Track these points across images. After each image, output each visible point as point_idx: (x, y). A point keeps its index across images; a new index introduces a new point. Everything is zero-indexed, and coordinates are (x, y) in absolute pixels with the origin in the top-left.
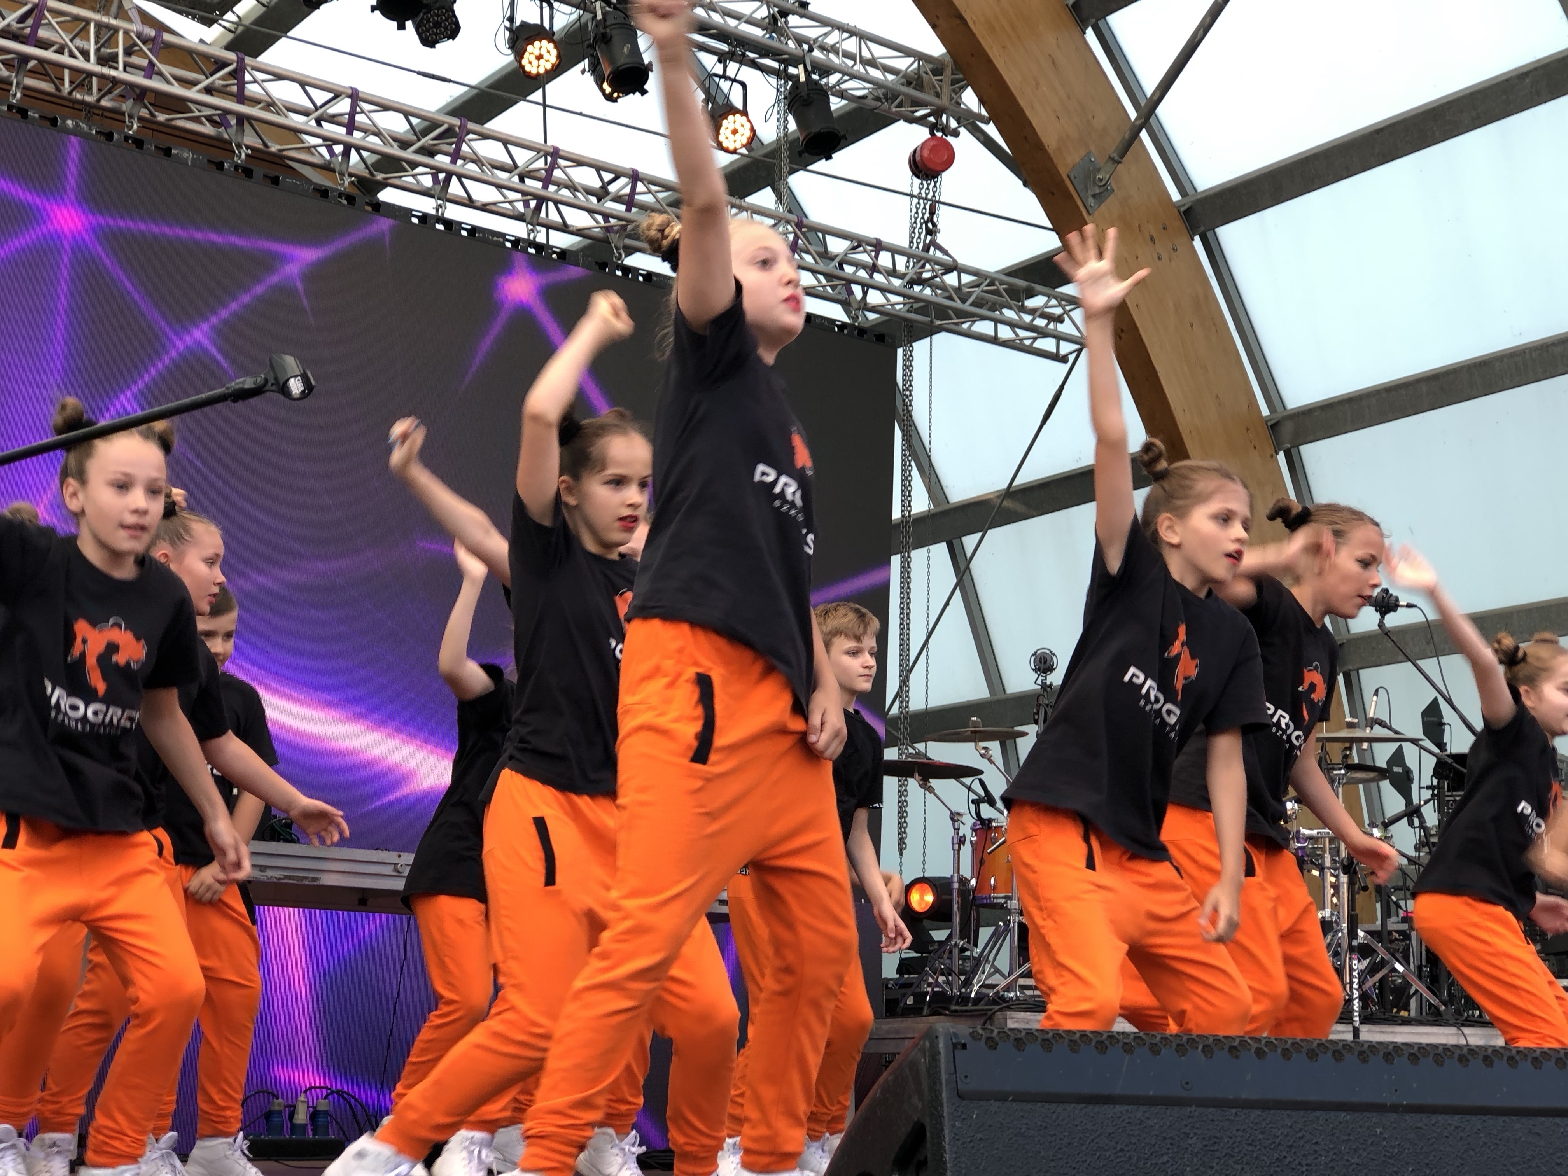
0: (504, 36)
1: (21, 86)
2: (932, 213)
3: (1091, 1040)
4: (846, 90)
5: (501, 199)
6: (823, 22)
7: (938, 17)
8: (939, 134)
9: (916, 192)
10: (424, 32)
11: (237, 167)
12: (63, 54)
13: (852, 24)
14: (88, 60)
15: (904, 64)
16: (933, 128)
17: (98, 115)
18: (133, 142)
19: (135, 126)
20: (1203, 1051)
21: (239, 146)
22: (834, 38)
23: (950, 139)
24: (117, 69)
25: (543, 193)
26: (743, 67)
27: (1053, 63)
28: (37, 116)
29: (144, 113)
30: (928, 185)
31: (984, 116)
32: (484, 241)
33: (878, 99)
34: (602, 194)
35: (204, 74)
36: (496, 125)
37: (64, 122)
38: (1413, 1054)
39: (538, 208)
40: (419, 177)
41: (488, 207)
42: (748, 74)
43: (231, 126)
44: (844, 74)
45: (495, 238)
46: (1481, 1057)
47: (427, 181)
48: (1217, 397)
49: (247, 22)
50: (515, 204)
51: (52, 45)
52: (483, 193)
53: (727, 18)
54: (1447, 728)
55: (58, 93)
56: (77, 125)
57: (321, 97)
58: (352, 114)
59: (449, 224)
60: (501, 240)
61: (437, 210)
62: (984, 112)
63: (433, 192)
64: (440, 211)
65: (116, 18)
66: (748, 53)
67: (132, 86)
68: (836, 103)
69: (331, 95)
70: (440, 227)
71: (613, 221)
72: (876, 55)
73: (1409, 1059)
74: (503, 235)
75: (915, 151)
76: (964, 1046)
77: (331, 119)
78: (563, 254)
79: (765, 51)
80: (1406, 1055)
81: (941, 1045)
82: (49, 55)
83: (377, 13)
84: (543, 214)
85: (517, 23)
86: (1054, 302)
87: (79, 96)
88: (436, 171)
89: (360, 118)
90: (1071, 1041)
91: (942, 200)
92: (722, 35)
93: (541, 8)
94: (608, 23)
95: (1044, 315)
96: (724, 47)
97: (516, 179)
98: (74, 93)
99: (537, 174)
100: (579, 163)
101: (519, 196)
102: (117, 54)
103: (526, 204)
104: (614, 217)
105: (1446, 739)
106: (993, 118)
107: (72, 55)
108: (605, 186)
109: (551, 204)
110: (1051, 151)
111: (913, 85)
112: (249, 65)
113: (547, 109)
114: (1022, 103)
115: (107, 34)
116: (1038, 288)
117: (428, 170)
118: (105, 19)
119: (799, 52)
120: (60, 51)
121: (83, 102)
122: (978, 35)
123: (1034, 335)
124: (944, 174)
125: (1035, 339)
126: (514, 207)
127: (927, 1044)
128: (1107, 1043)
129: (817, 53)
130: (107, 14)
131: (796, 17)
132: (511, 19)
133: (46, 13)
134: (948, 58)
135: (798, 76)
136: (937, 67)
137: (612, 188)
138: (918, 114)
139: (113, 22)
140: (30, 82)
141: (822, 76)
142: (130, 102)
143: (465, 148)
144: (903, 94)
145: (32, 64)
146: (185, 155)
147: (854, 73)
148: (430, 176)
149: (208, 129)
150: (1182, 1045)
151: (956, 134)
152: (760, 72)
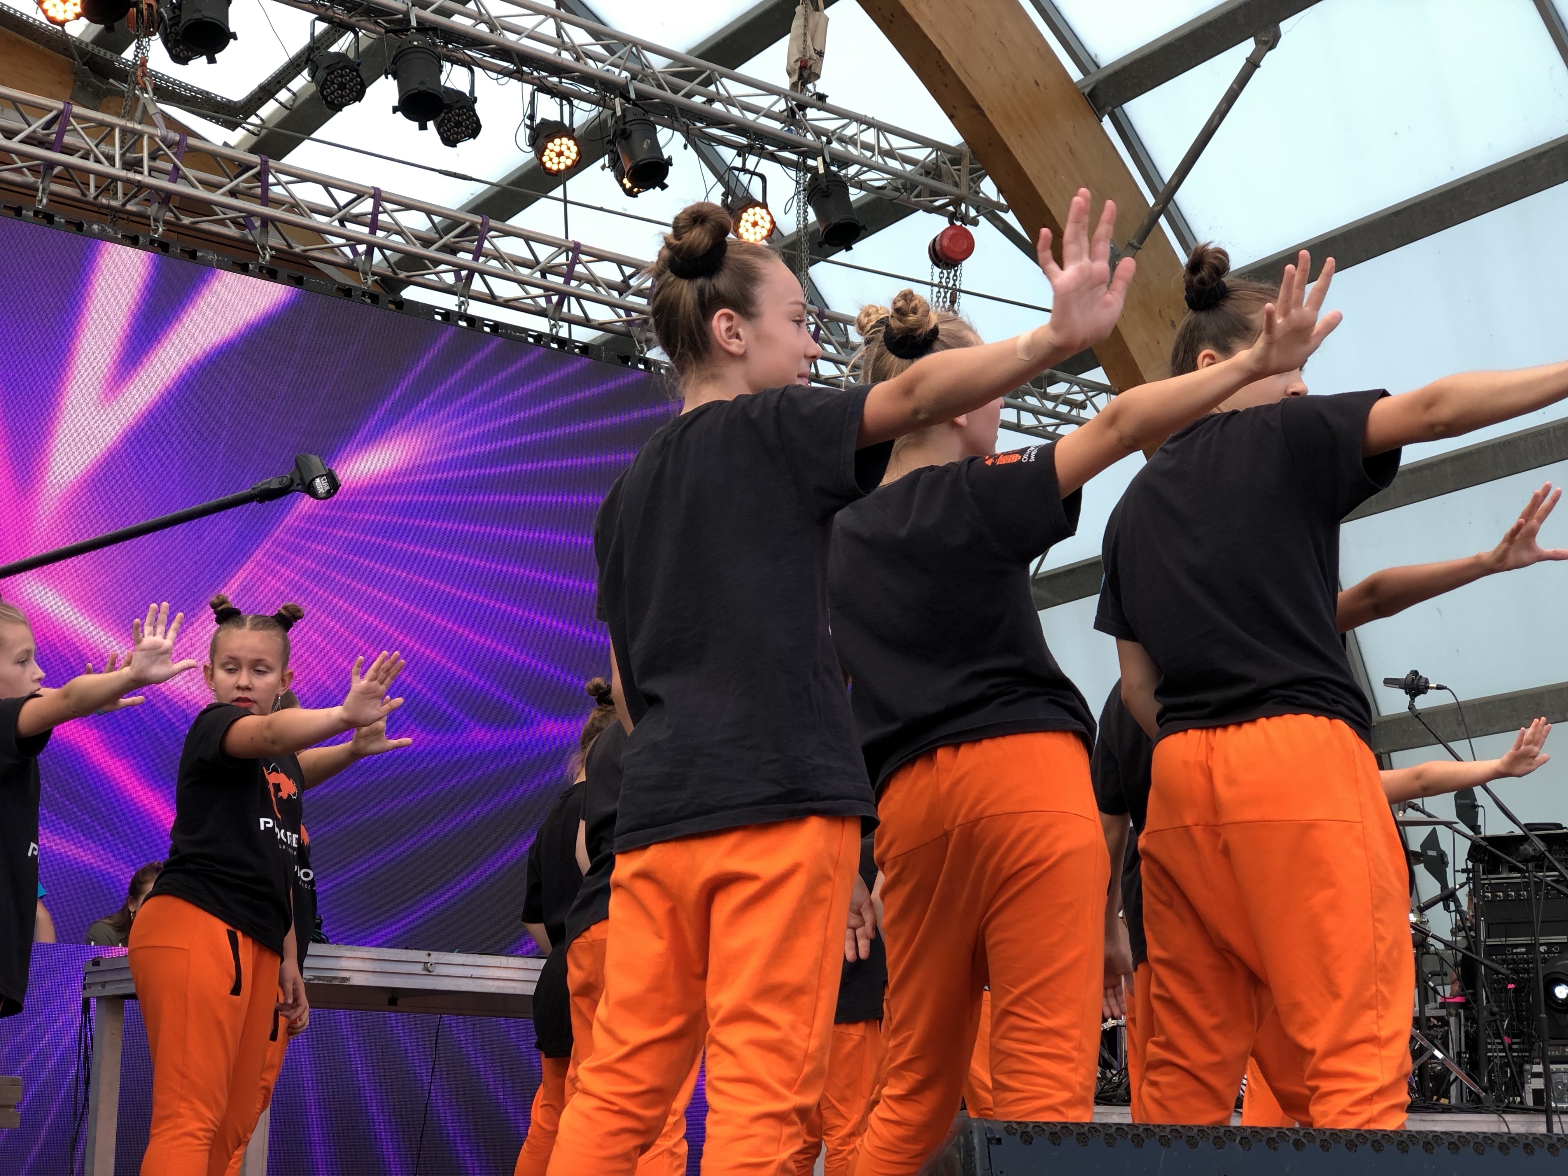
0: (524, 134)
1: (47, 192)
2: (953, 302)
3: (1127, 1133)
4: (865, 181)
5: (523, 294)
6: (841, 114)
7: (955, 108)
8: (958, 223)
9: (936, 281)
10: (445, 131)
11: (261, 268)
12: (88, 159)
13: (870, 115)
14: (113, 165)
15: (922, 154)
16: (952, 217)
17: (124, 219)
18: (159, 246)
19: (161, 230)
20: (1241, 1144)
21: (263, 248)
22: (852, 130)
23: (969, 228)
24: (142, 173)
25: (565, 288)
26: (762, 160)
27: (1071, 151)
28: (63, 221)
29: (169, 216)
30: (949, 273)
31: (1003, 205)
32: (507, 336)
33: (897, 189)
34: (623, 288)
35: (229, 177)
36: (517, 221)
37: (90, 226)
38: (1453, 1143)
39: (560, 303)
40: (442, 275)
41: (511, 303)
42: (767, 167)
43: (255, 228)
44: (863, 165)
45: (518, 334)
46: (1522, 1146)
47: (449, 278)
49: (270, 125)
50: (537, 299)
51: (78, 151)
52: (505, 289)
53: (746, 113)
54: (1480, 810)
55: (83, 198)
56: (103, 230)
57: (344, 197)
58: (375, 213)
59: (472, 320)
60: (524, 335)
61: (460, 308)
62: (1003, 201)
63: (455, 289)
64: (463, 307)
65: (140, 124)
66: (767, 146)
67: (157, 190)
68: (855, 194)
69: (354, 196)
70: (463, 324)
71: (634, 315)
72: (894, 146)
73: (1449, 1148)
74: (525, 331)
75: (935, 240)
76: (999, 1141)
77: (354, 219)
78: (586, 348)
79: (784, 145)
80: (1446, 1145)
81: (976, 1141)
82: (74, 160)
83: (399, 114)
84: (565, 309)
85: (538, 120)
86: (1076, 388)
87: (104, 201)
88: (458, 268)
89: (383, 217)
90: (1107, 1134)
91: (962, 288)
92: (741, 129)
93: (561, 106)
94: (628, 119)
95: (1066, 402)
96: (743, 141)
97: (538, 275)
98: (99, 198)
99: (559, 270)
100: (600, 257)
101: (541, 291)
102: (142, 159)
103: (548, 300)
104: (635, 311)
105: (1480, 822)
106: (1012, 206)
107: (98, 161)
108: (626, 279)
109: (573, 299)
111: (931, 176)
112: (273, 168)
113: (568, 205)
114: (1041, 191)
115: (132, 139)
116: (1060, 374)
117: (450, 267)
118: (130, 125)
119: (817, 144)
120: (85, 157)
121: (108, 207)
122: (995, 125)
123: (1057, 421)
124: (964, 263)
125: (1058, 425)
126: (536, 302)
127: (962, 1139)
128: (1143, 1136)
129: (835, 145)
130: (131, 119)
131: (814, 110)
132: (532, 117)
133: (71, 119)
134: (966, 148)
135: (816, 168)
136: (954, 156)
137: (633, 282)
138: (937, 204)
139: (138, 127)
140: (55, 187)
141: (841, 168)
142: (155, 206)
143: (486, 244)
144: (923, 184)
145: (58, 169)
146: (210, 257)
147: (873, 163)
148: (452, 273)
149: (232, 231)
150: (1220, 1137)
151: (975, 222)
152: (778, 165)
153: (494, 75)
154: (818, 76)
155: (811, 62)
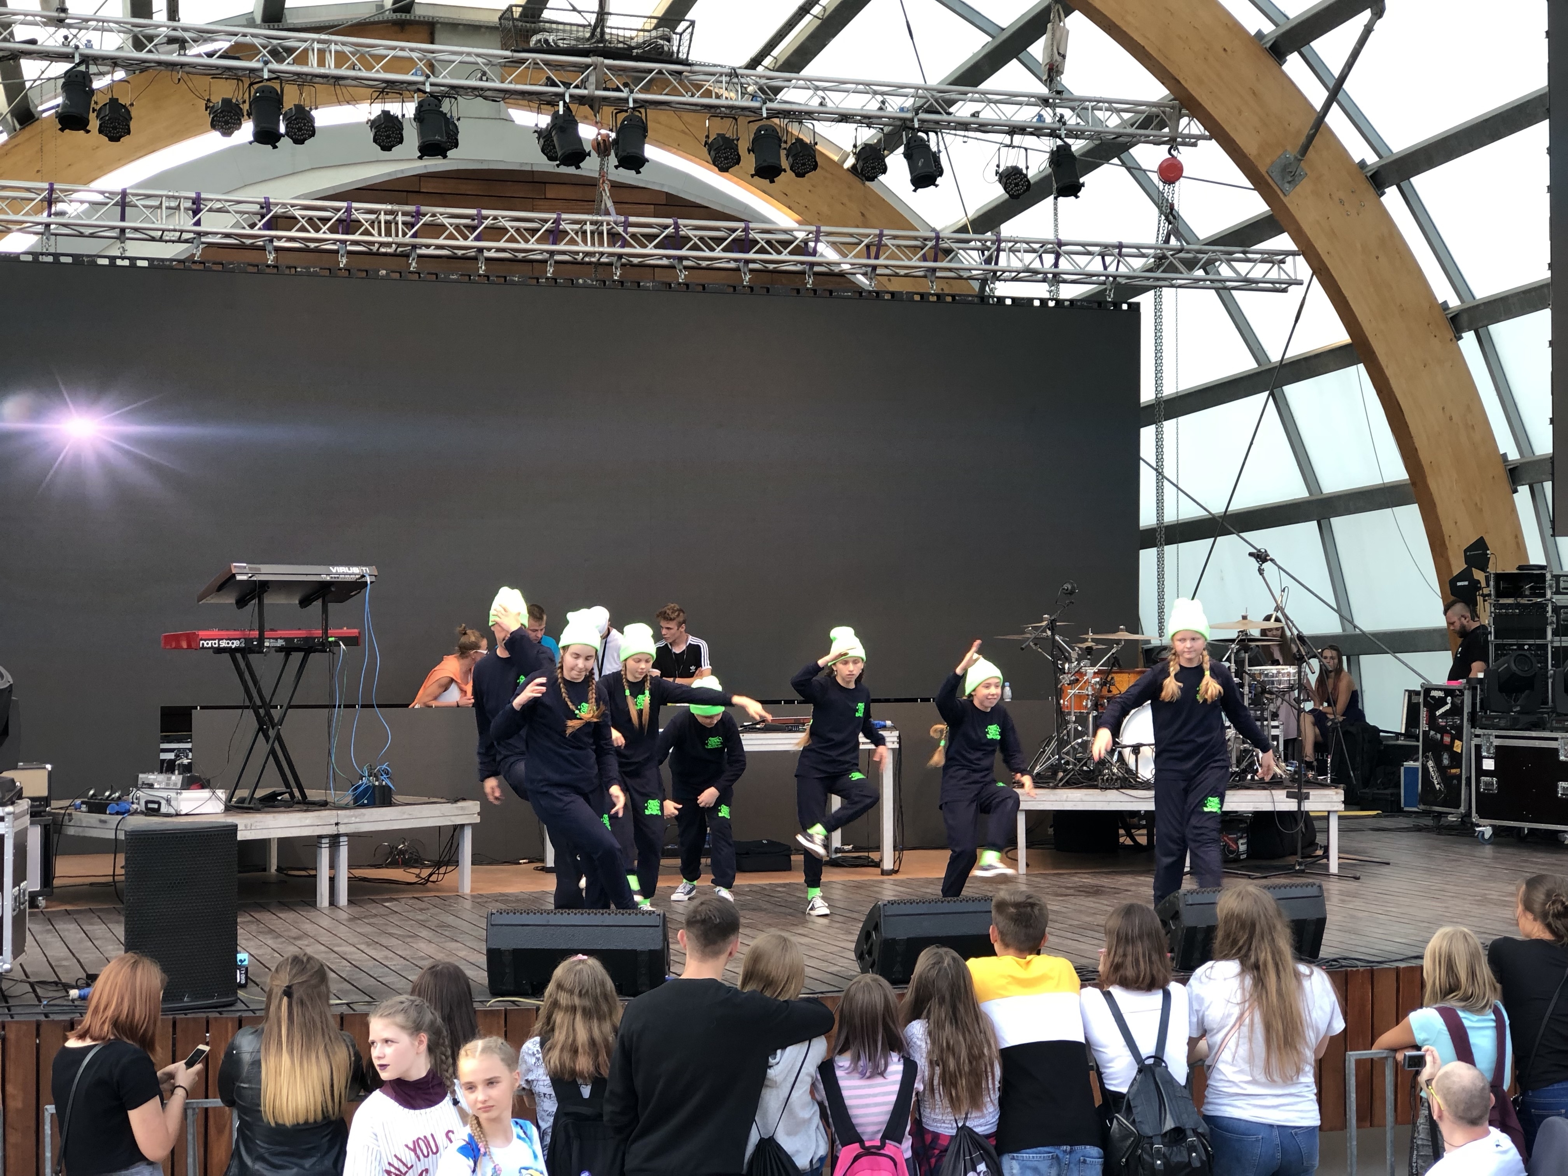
1: (553, 262)
10: (798, 174)
11: (680, 284)
14: (586, 244)
18: (619, 283)
19: (620, 273)
21: (681, 272)
24: (604, 247)
27: (1254, 93)
28: (563, 281)
29: (624, 263)
31: (1207, 136)
37: (577, 280)
48: (1401, 305)
55: (576, 261)
56: (585, 281)
62: (1207, 133)
66: (1025, 129)
67: (613, 254)
75: (1162, 163)
78: (893, 295)
82: (562, 247)
87: (588, 260)
94: (911, 146)
106: (1213, 137)
110: (1251, 158)
112: (681, 225)
114: (1227, 129)
118: (595, 218)
121: (590, 263)
124: (1176, 183)
130: (595, 215)
133: (561, 222)
134: (1174, 100)
139: (600, 218)
140: (558, 258)
146: (649, 285)
149: (665, 262)
153: (829, 123)
154: (1062, 73)
155: (1056, 65)
